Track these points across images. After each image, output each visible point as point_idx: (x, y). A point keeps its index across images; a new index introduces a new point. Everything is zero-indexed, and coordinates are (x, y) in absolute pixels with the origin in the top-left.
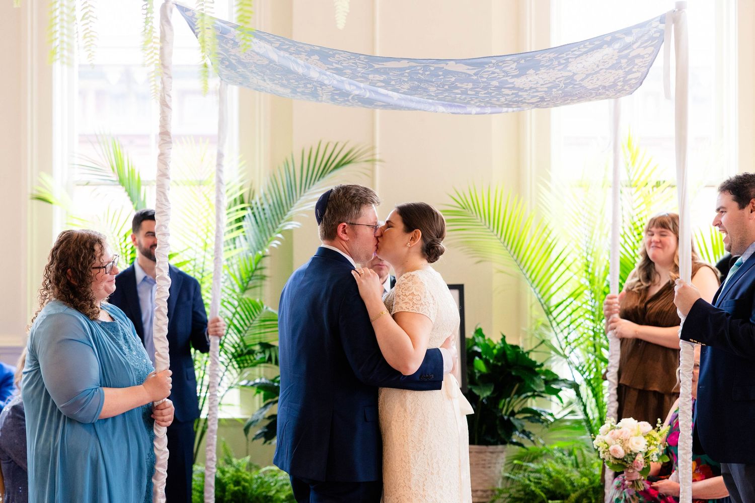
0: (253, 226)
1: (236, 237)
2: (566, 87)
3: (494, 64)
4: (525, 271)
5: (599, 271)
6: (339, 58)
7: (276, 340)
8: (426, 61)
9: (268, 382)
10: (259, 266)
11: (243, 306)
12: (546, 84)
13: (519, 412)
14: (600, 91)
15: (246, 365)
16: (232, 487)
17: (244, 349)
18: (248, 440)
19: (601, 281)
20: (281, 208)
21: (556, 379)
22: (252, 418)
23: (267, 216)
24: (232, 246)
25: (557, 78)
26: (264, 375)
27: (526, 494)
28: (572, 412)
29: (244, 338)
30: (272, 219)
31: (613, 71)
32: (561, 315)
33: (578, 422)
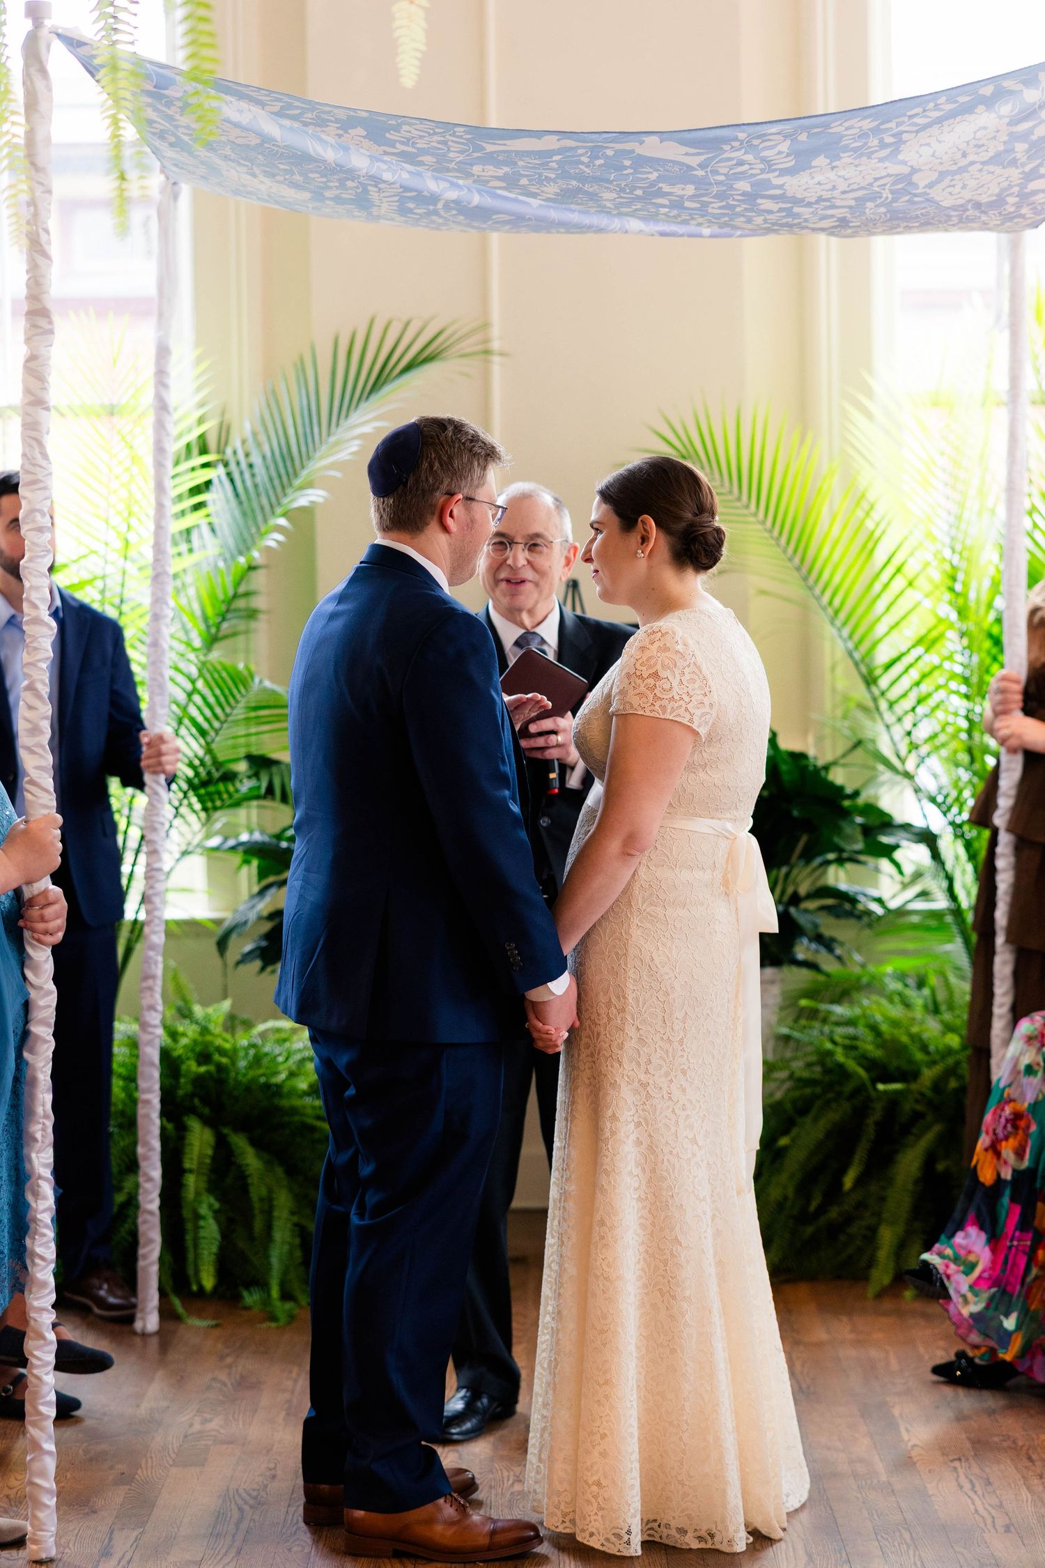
0: (228, 501)
1: (193, 527)
2: (894, 200)
3: (742, 142)
4: (817, 591)
5: (978, 588)
6: (410, 132)
7: (284, 749)
8: (597, 136)
9: (266, 839)
10: (242, 590)
11: (208, 677)
12: (852, 191)
13: (810, 896)
14: (968, 213)
15: (218, 803)
16: (193, 1067)
17: (213, 770)
18: (225, 965)
19: (983, 608)
20: (289, 463)
21: (886, 823)
22: (234, 918)
23: (258, 479)
24: (184, 547)
25: (876, 179)
26: (259, 825)
27: (827, 1071)
28: (924, 894)
29: (214, 746)
30: (268, 486)
31: (998, 170)
32: (895, 684)
33: (936, 915)
